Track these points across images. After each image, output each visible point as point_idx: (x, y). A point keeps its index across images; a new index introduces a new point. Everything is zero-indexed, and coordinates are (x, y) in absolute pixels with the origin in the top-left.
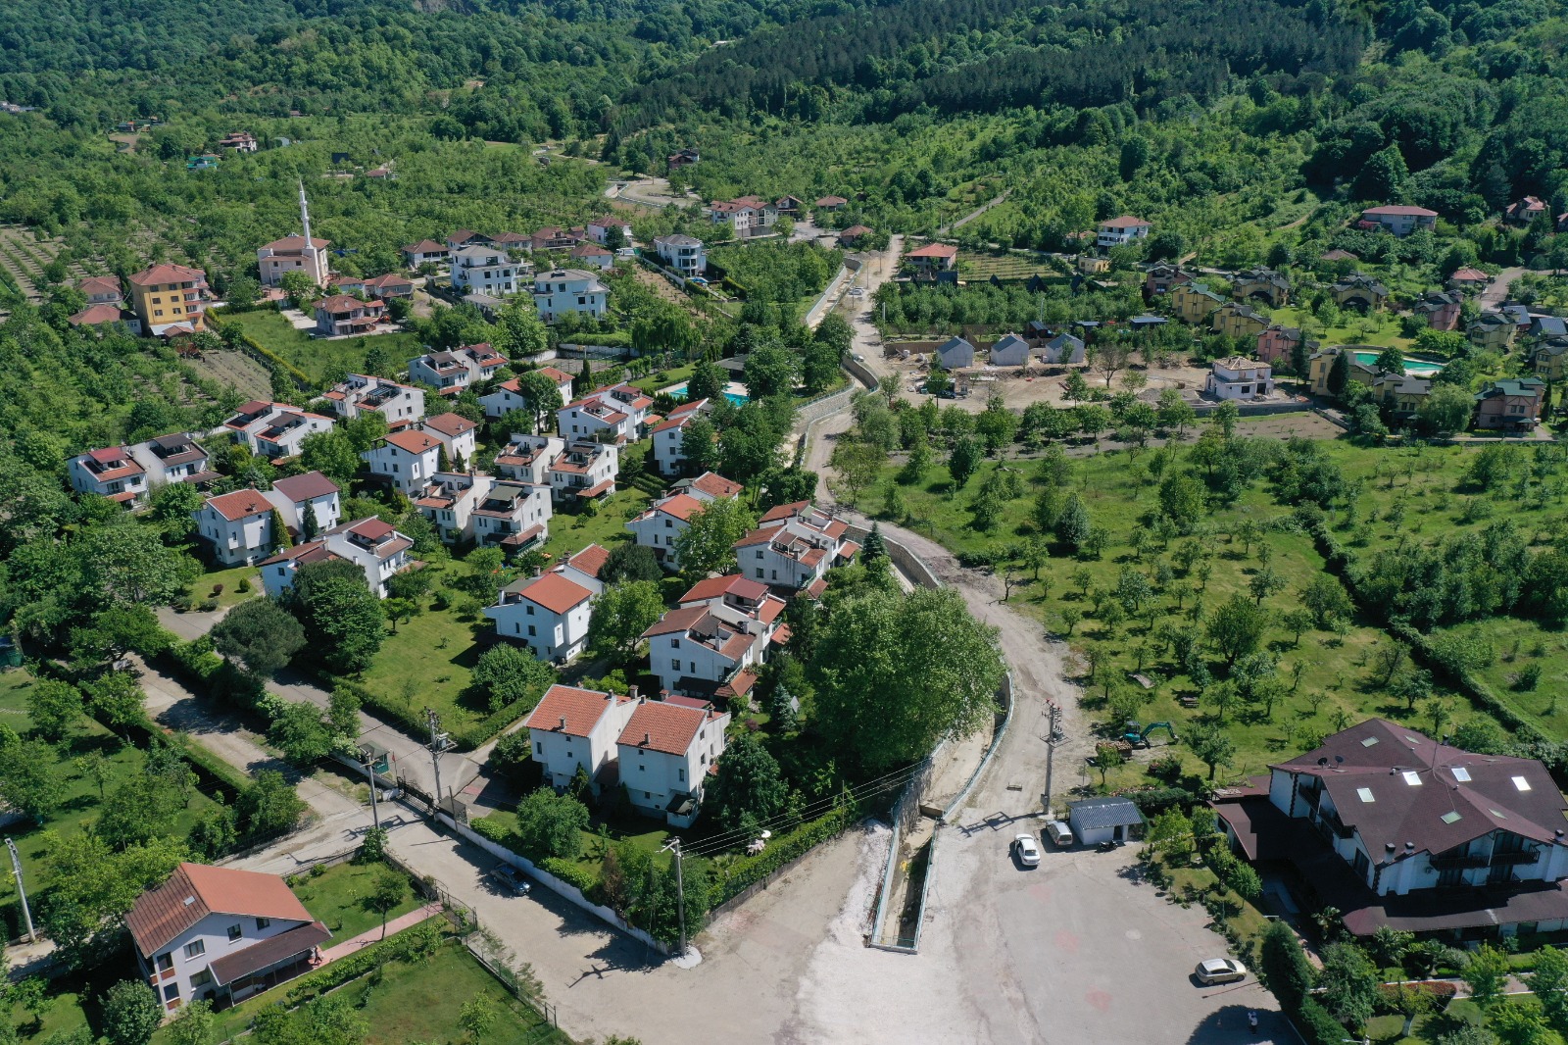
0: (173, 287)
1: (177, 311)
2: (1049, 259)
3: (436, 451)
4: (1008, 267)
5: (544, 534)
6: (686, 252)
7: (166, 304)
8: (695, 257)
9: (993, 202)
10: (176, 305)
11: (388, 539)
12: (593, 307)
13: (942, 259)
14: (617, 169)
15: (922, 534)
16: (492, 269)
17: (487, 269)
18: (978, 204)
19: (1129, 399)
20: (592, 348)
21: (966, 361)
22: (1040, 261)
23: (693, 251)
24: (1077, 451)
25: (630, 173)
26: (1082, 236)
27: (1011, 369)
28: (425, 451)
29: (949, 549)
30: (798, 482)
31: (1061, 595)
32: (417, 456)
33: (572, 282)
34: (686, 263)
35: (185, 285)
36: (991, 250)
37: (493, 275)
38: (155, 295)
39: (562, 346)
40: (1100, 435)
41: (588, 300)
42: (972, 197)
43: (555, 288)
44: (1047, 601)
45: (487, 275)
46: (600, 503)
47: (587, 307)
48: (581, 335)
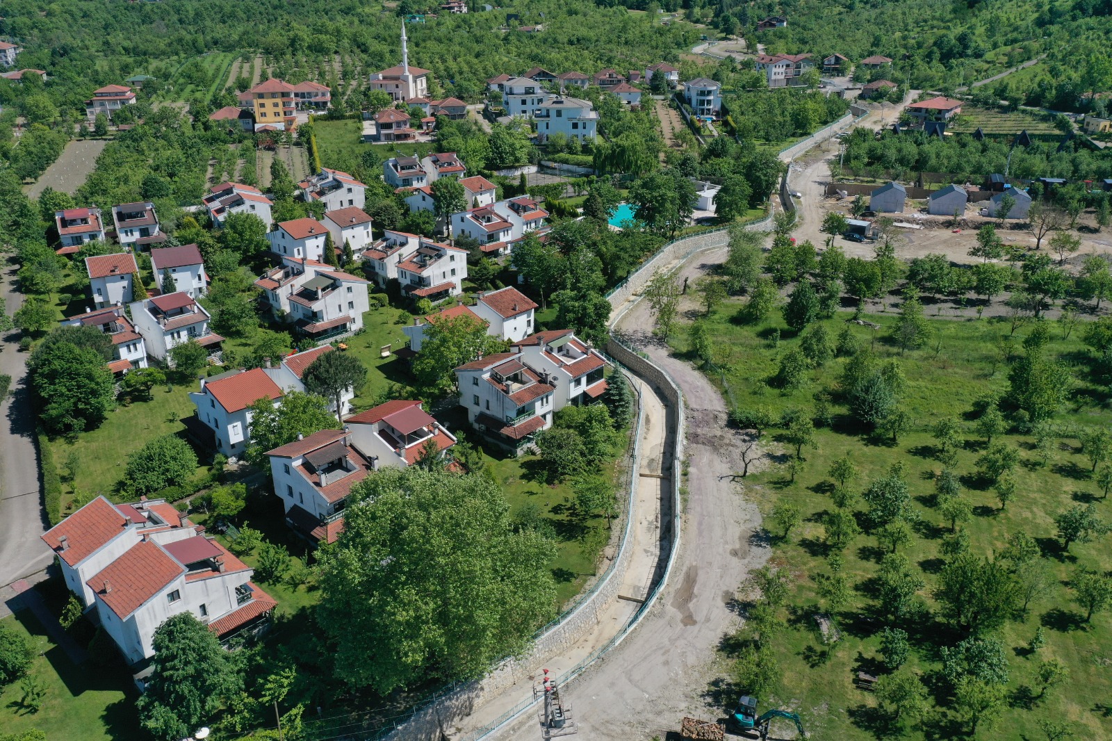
0: (273, 95)
1: (276, 114)
2: (1054, 117)
3: (321, 240)
4: (1010, 124)
5: (355, 327)
6: (702, 93)
7: (269, 108)
8: (711, 98)
9: (1026, 64)
10: (276, 110)
11: (188, 311)
12: (584, 132)
13: (940, 111)
14: (716, 32)
15: (712, 381)
16: (528, 98)
17: (524, 97)
18: (1009, 65)
19: (1044, 261)
20: (565, 167)
21: (899, 206)
22: (1044, 119)
23: (709, 93)
24: (958, 312)
25: (723, 35)
26: (1097, 96)
27: (941, 218)
28: (309, 237)
29: (728, 403)
30: (585, 309)
31: (813, 483)
32: (301, 240)
33: (568, 109)
34: (702, 103)
35: (284, 95)
36: (1001, 107)
37: (529, 102)
38: (261, 101)
39: (543, 162)
40: (994, 299)
41: (581, 125)
42: (1005, 59)
43: (553, 114)
44: (792, 487)
45: (524, 102)
46: (433, 304)
47: (580, 131)
48: (563, 155)
